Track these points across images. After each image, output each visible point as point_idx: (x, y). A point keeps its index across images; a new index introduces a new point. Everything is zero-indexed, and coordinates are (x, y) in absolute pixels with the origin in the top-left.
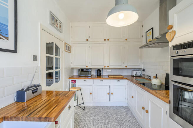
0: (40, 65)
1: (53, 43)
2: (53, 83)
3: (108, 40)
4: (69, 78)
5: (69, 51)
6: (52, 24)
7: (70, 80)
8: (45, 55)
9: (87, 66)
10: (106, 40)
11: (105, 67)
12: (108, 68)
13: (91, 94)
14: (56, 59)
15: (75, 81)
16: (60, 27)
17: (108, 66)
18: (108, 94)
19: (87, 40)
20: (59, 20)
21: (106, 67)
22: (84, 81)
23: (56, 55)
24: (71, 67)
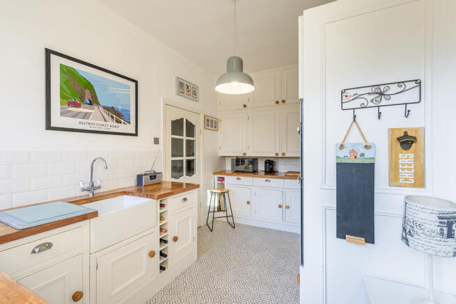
0: (162, 149)
1: (182, 119)
2: (183, 175)
3: (284, 101)
4: (214, 174)
5: (213, 128)
6: (180, 93)
7: (216, 177)
8: (170, 136)
9: (244, 154)
10: (280, 102)
11: (277, 154)
12: (284, 158)
13: (248, 203)
14: (188, 142)
15: (223, 179)
16: (195, 93)
17: (284, 154)
18: (280, 206)
19: (245, 106)
20: (192, 84)
21: (280, 155)
22: (238, 179)
23: (187, 136)
24: (219, 155)
